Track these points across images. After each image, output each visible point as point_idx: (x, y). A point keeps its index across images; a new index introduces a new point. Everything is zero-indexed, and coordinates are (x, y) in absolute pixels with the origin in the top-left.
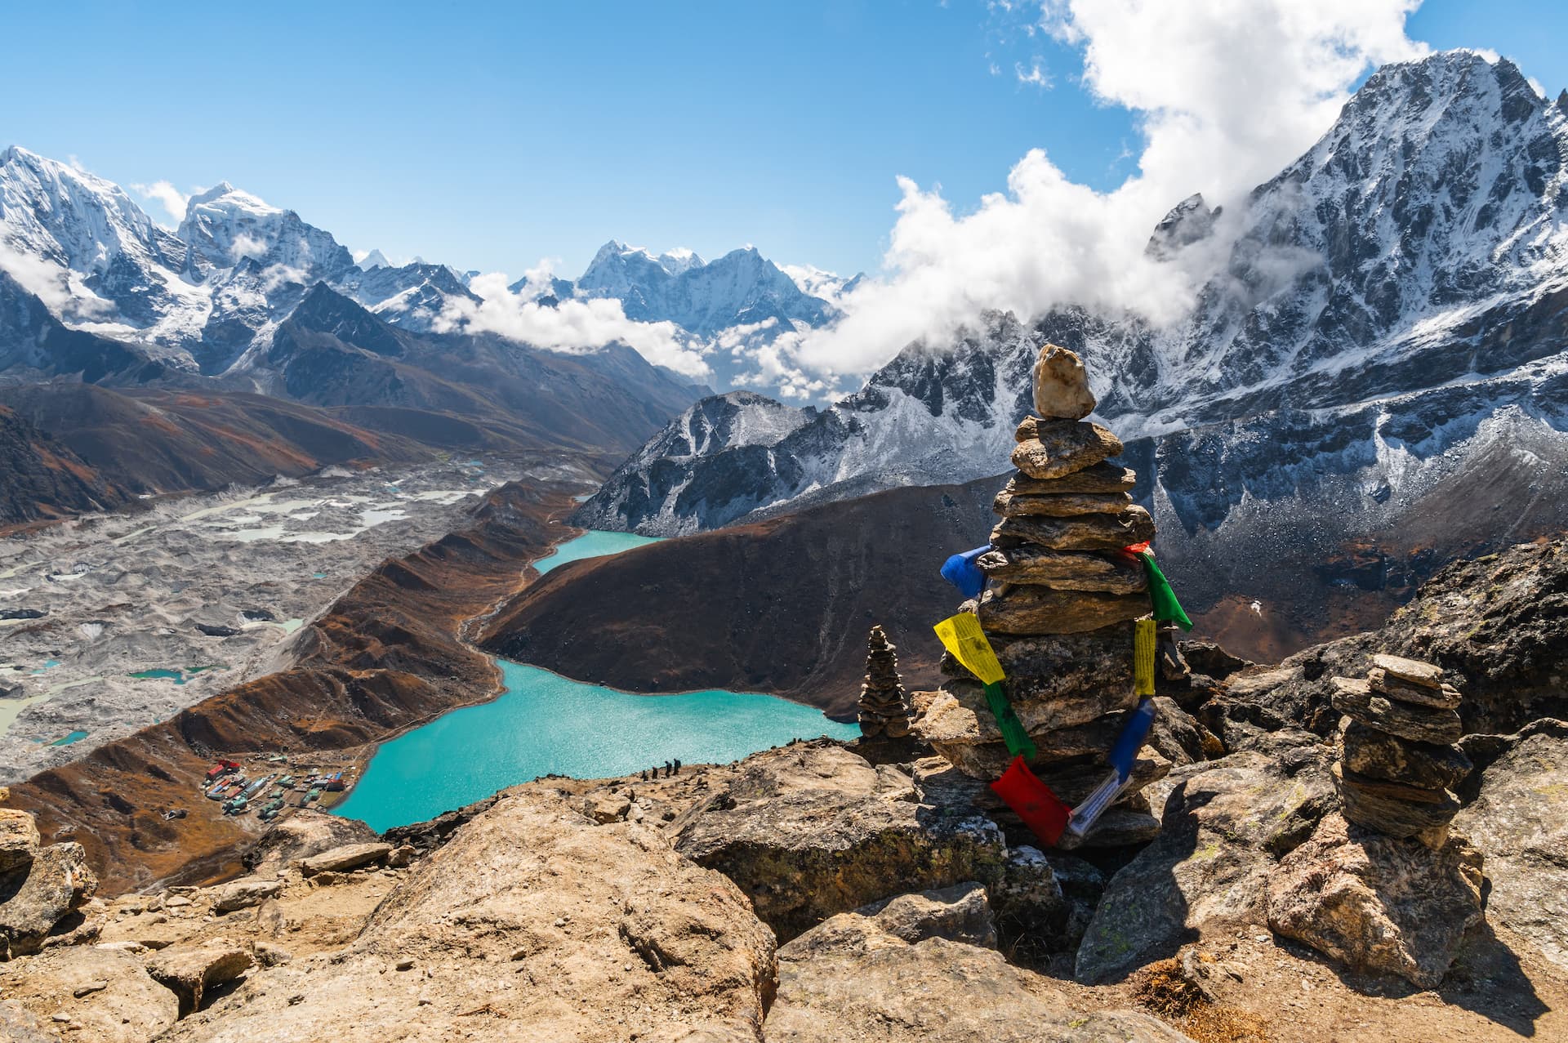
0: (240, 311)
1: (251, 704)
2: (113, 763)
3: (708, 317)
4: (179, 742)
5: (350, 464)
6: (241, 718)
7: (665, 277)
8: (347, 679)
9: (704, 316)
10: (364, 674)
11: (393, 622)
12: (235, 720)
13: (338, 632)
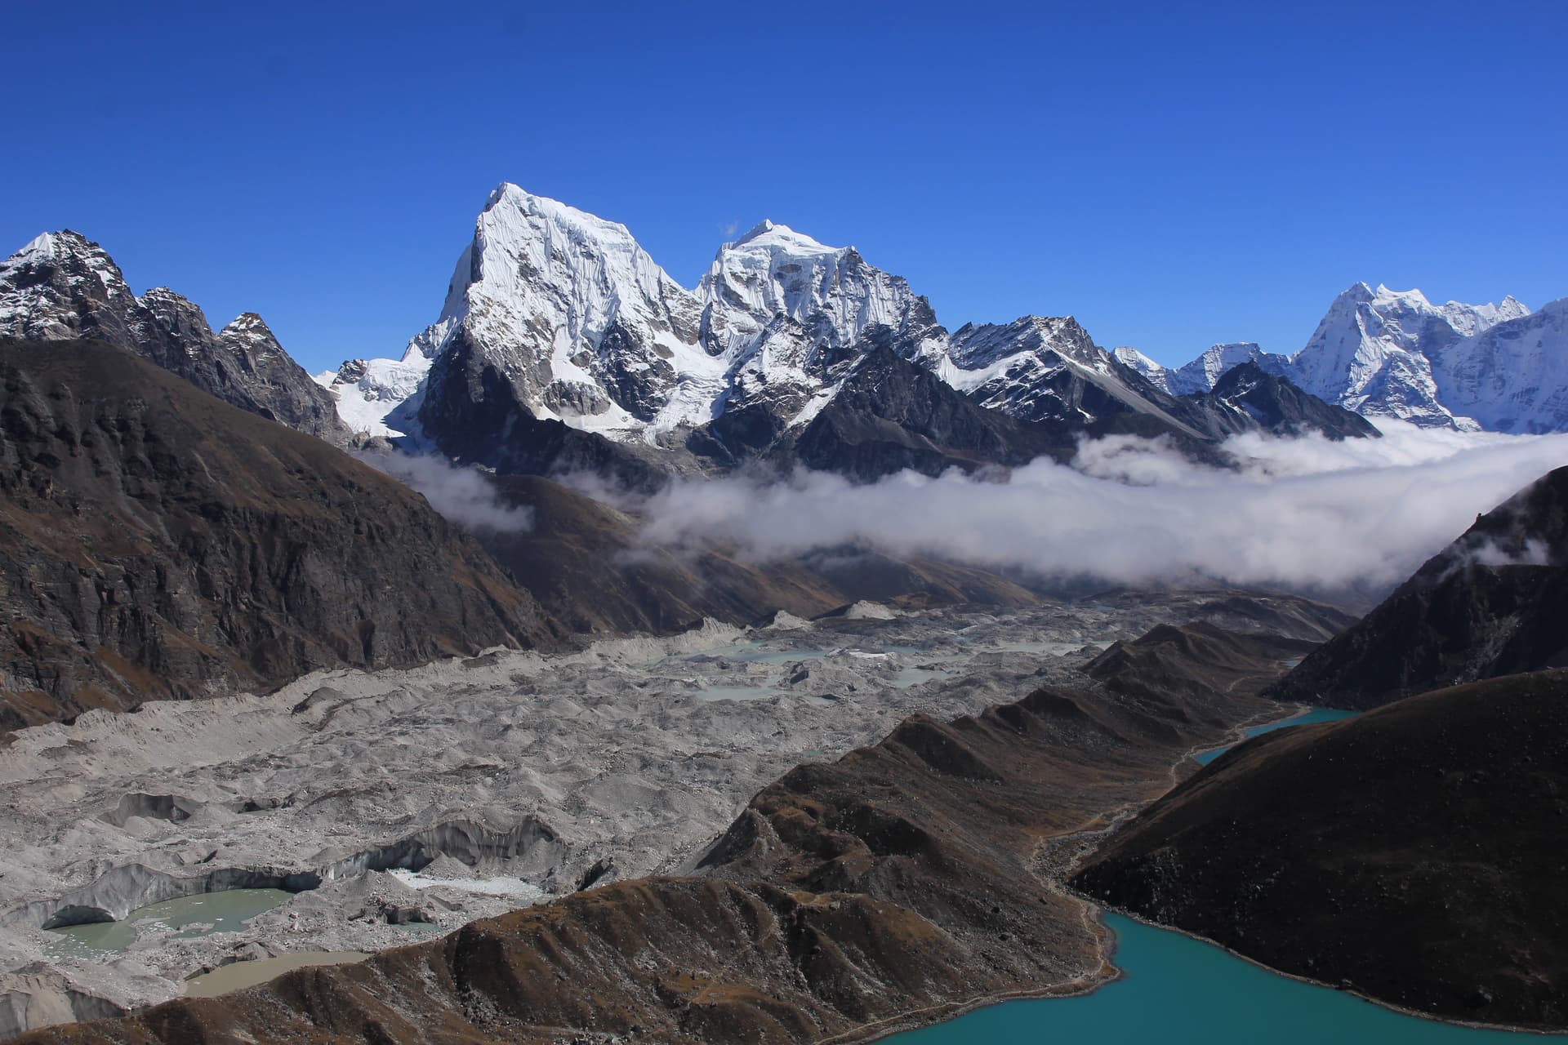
0: (766, 392)
1: (591, 929)
2: (305, 1006)
3: (1537, 404)
4: (444, 987)
5: (894, 602)
6: (568, 956)
7: (1454, 338)
8: (784, 906)
9: (1530, 402)
10: (818, 901)
11: (898, 811)
12: (554, 958)
13: (795, 824)
